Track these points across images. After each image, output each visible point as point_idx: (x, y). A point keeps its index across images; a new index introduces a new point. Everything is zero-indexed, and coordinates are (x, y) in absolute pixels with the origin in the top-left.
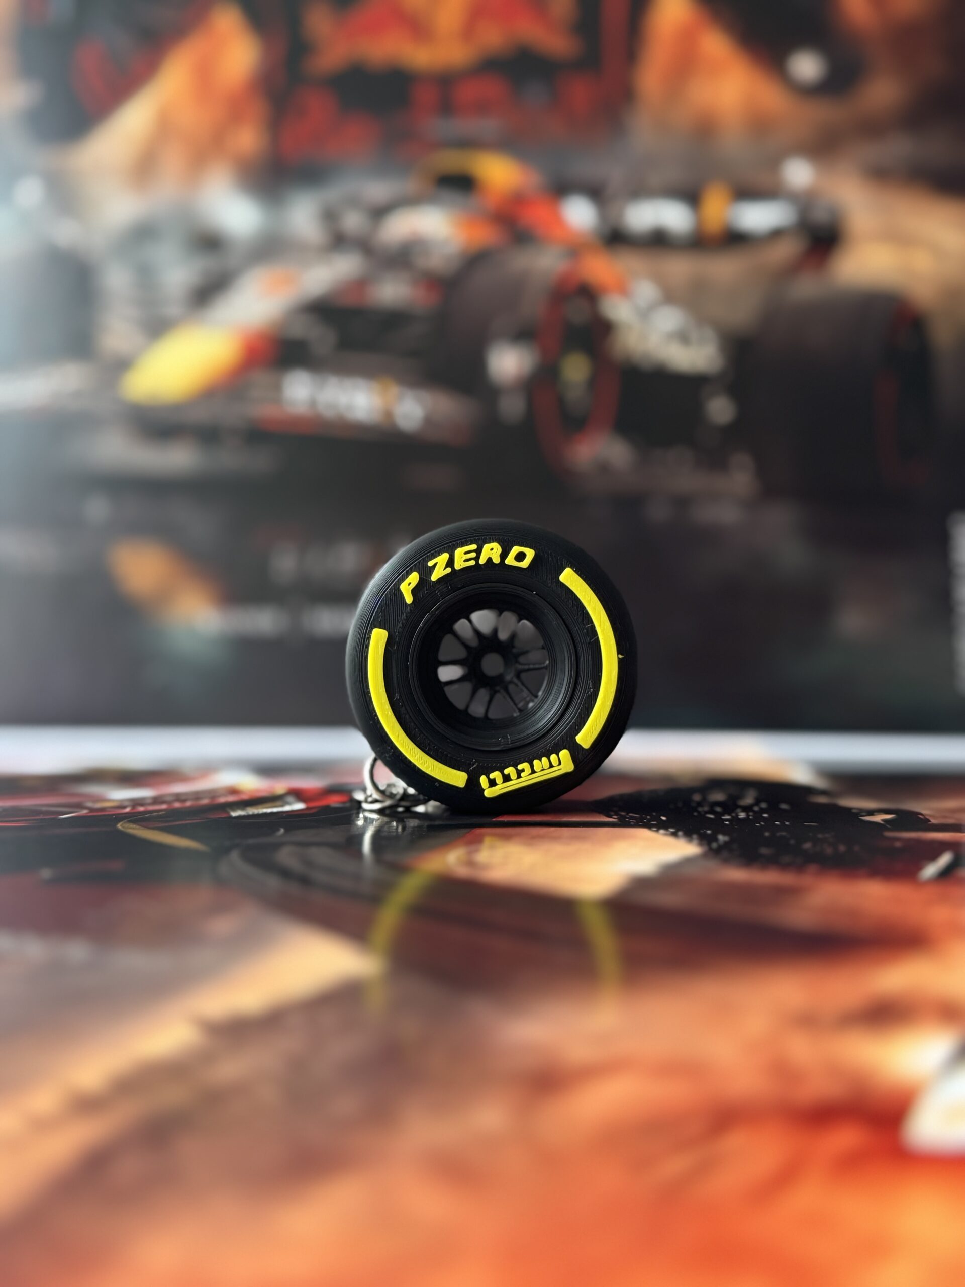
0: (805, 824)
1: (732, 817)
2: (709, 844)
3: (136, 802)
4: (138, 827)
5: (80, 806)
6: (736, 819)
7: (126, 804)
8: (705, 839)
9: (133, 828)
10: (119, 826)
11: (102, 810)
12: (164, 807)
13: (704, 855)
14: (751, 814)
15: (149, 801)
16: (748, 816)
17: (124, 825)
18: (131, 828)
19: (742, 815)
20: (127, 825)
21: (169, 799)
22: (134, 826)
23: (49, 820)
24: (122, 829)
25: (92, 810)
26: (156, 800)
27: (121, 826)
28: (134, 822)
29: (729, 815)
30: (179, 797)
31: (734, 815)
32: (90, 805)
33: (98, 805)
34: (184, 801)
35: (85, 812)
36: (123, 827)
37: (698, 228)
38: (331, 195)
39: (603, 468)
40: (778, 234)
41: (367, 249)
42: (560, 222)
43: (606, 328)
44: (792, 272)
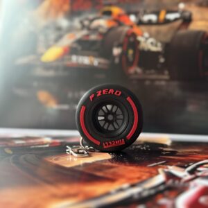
37: (158, 19)
38: (82, 18)
39: (136, 73)
40: (176, 20)
41: (89, 29)
42: (129, 20)
43: (138, 42)
44: (179, 28)
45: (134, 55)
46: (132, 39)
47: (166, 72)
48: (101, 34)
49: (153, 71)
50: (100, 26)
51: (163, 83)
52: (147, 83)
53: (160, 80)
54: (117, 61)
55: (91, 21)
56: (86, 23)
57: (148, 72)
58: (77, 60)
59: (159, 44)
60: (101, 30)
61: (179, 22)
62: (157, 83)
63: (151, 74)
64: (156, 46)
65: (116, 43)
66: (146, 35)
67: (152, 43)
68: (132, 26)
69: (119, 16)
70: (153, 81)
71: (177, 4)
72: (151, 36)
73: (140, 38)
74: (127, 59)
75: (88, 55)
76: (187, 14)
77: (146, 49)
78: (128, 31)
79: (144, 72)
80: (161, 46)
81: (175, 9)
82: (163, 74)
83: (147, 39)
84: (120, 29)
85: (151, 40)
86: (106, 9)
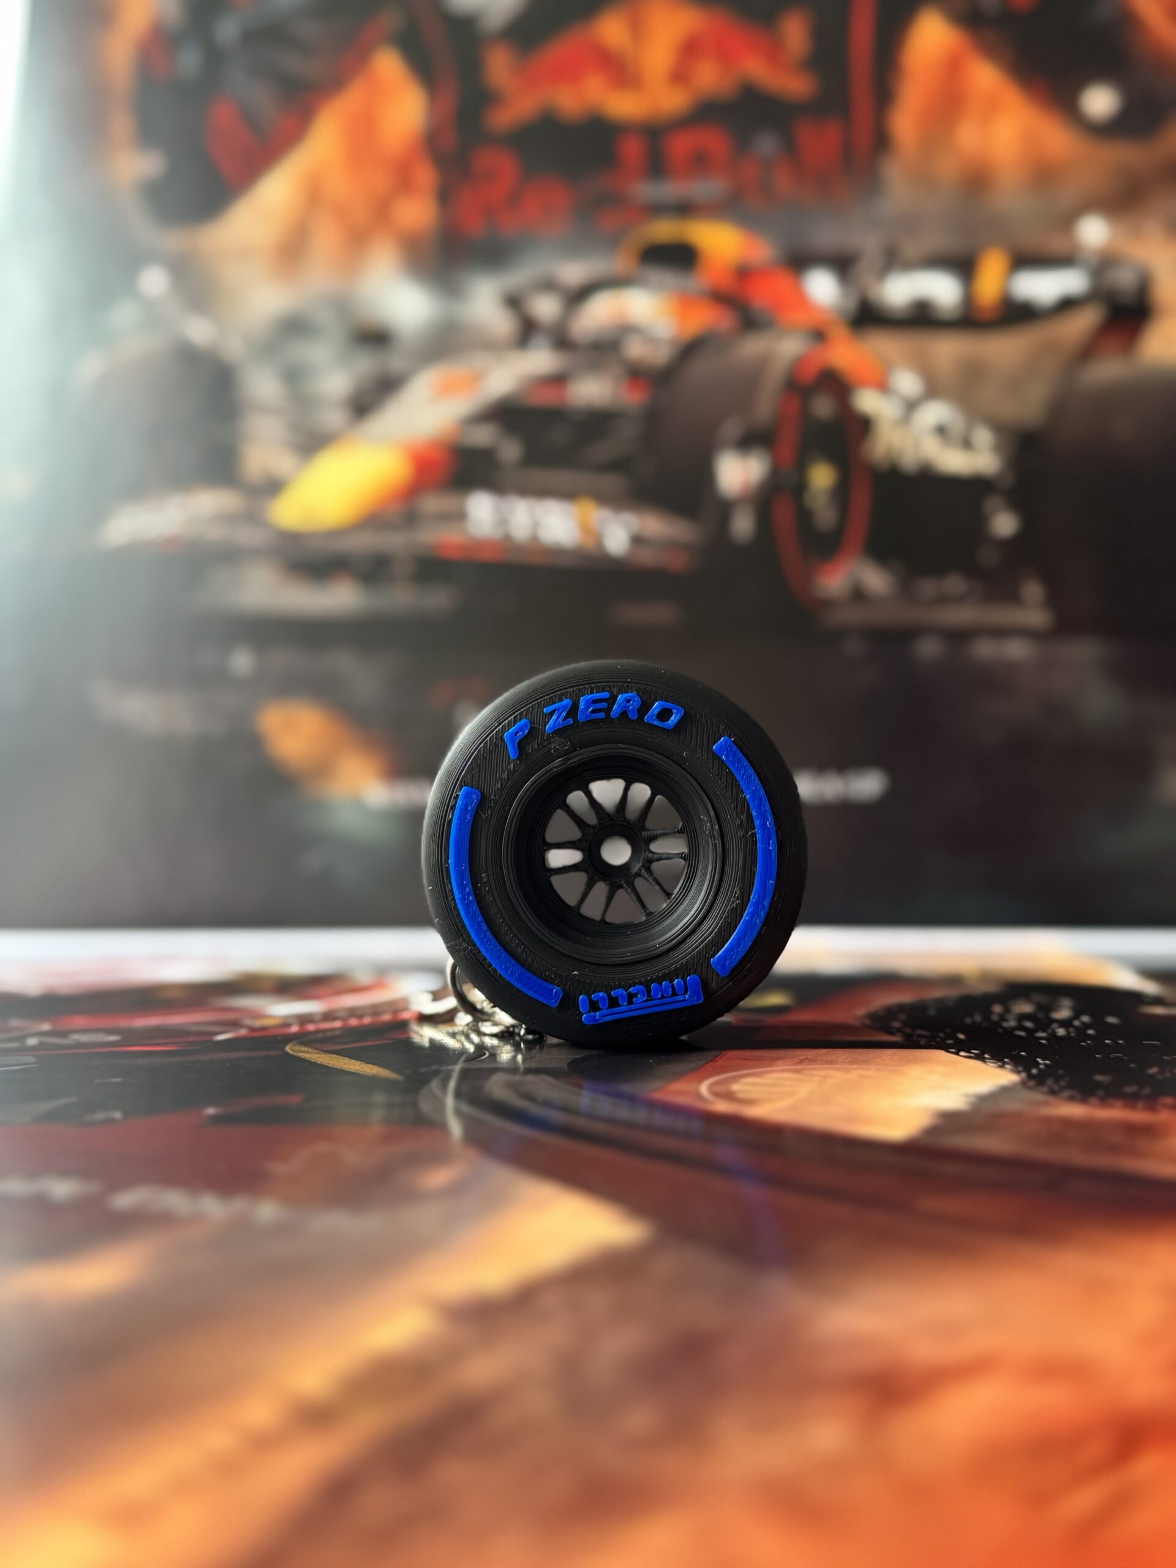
0: (1144, 1042)
1: (1049, 1034)
2: (1027, 1070)
3: (304, 1019)
4: (310, 1050)
5: (235, 1024)
6: (1053, 1036)
7: (291, 1021)
8: (1020, 1063)
9: (307, 1052)
10: (288, 1049)
11: (264, 1029)
12: (337, 1024)
13: (1023, 1083)
14: (1071, 1030)
15: (318, 1018)
16: (1069, 1033)
17: (293, 1048)
18: (302, 1052)
19: (1061, 1032)
20: (297, 1048)
21: (343, 1014)
22: (306, 1049)
23: (203, 1041)
24: (292, 1053)
25: (252, 1029)
26: (328, 1016)
27: (290, 1049)
28: (305, 1044)
29: (1044, 1031)
30: (353, 1012)
31: (1049, 1031)
32: (248, 1022)
33: (258, 1023)
34: (360, 1017)
35: (243, 1032)
36: (293, 1051)
37: (969, 300)
38: (518, 276)
39: (858, 595)
40: (1067, 305)
41: (562, 341)
42: (801, 300)
43: (864, 425)
44: (1087, 351)
45: (842, 491)
46: (823, 407)
47: (1033, 591)
48: (637, 374)
49: (955, 584)
50: (626, 330)
51: (1017, 650)
52: (929, 649)
53: (1001, 633)
54: (743, 525)
55: (579, 296)
56: (546, 308)
57: (928, 587)
58: (503, 521)
59: (984, 437)
60: (635, 350)
61: (1085, 321)
62: (985, 650)
63: (944, 600)
64: (967, 444)
65: (732, 428)
66: (907, 382)
67: (941, 431)
68: (819, 335)
69: (744, 273)
70: (959, 637)
71: (1068, 221)
72: (933, 390)
73: (868, 401)
74: (804, 516)
75: (568, 495)
76: (1124, 279)
77: (909, 460)
78: (800, 363)
79: (905, 588)
80: (998, 448)
81: (1056, 245)
82: (1012, 597)
83: (911, 406)
84: (752, 347)
85: (935, 413)
86: (664, 230)
